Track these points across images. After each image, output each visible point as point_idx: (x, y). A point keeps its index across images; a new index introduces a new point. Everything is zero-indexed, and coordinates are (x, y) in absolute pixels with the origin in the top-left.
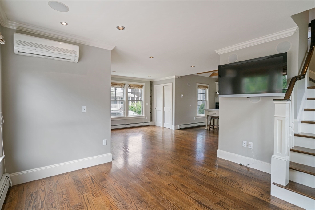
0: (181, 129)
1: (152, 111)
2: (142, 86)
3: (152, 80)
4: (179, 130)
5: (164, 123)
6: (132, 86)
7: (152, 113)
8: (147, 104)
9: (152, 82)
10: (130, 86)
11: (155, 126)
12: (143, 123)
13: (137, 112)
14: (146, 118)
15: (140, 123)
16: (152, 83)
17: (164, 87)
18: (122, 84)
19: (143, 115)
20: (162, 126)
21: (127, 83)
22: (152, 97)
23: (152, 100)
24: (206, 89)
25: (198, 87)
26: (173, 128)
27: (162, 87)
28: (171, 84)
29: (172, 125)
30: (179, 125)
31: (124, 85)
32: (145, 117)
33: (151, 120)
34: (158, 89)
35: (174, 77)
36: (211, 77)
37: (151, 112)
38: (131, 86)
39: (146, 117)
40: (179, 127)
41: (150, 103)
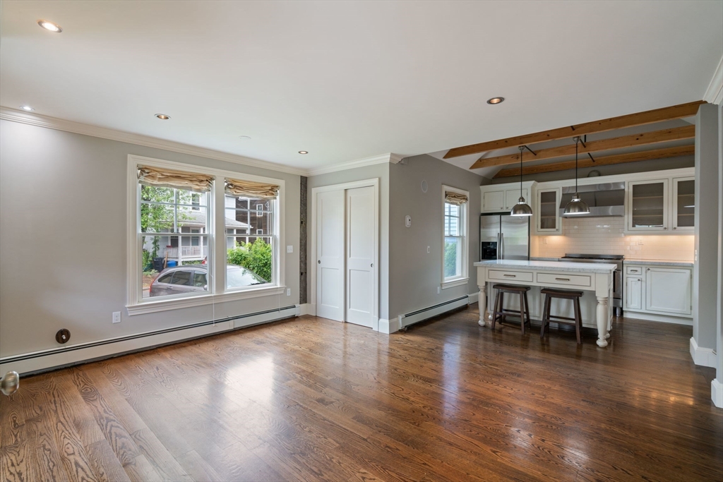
0: (410, 329)
1: (306, 269)
2: (273, 189)
3: (306, 170)
4: (401, 331)
5: (348, 310)
6: (241, 188)
7: (306, 277)
8: (290, 249)
9: (306, 178)
10: (232, 185)
11: (316, 317)
12: (278, 310)
13: (254, 268)
14: (289, 294)
15: (268, 312)
16: (304, 182)
17: (349, 192)
18: (202, 178)
19: (279, 286)
20: (342, 319)
21: (221, 176)
22: (306, 225)
23: (306, 233)
24: (461, 203)
25: (446, 195)
26: (384, 327)
27: (343, 192)
28: (376, 181)
29: (379, 317)
30: (400, 317)
31: (209, 180)
32: (285, 291)
33: (304, 299)
34: (326, 199)
35: (386, 158)
36: (472, 171)
37: (304, 274)
38: (235, 187)
39: (289, 290)
40: (401, 322)
41: (301, 246)
